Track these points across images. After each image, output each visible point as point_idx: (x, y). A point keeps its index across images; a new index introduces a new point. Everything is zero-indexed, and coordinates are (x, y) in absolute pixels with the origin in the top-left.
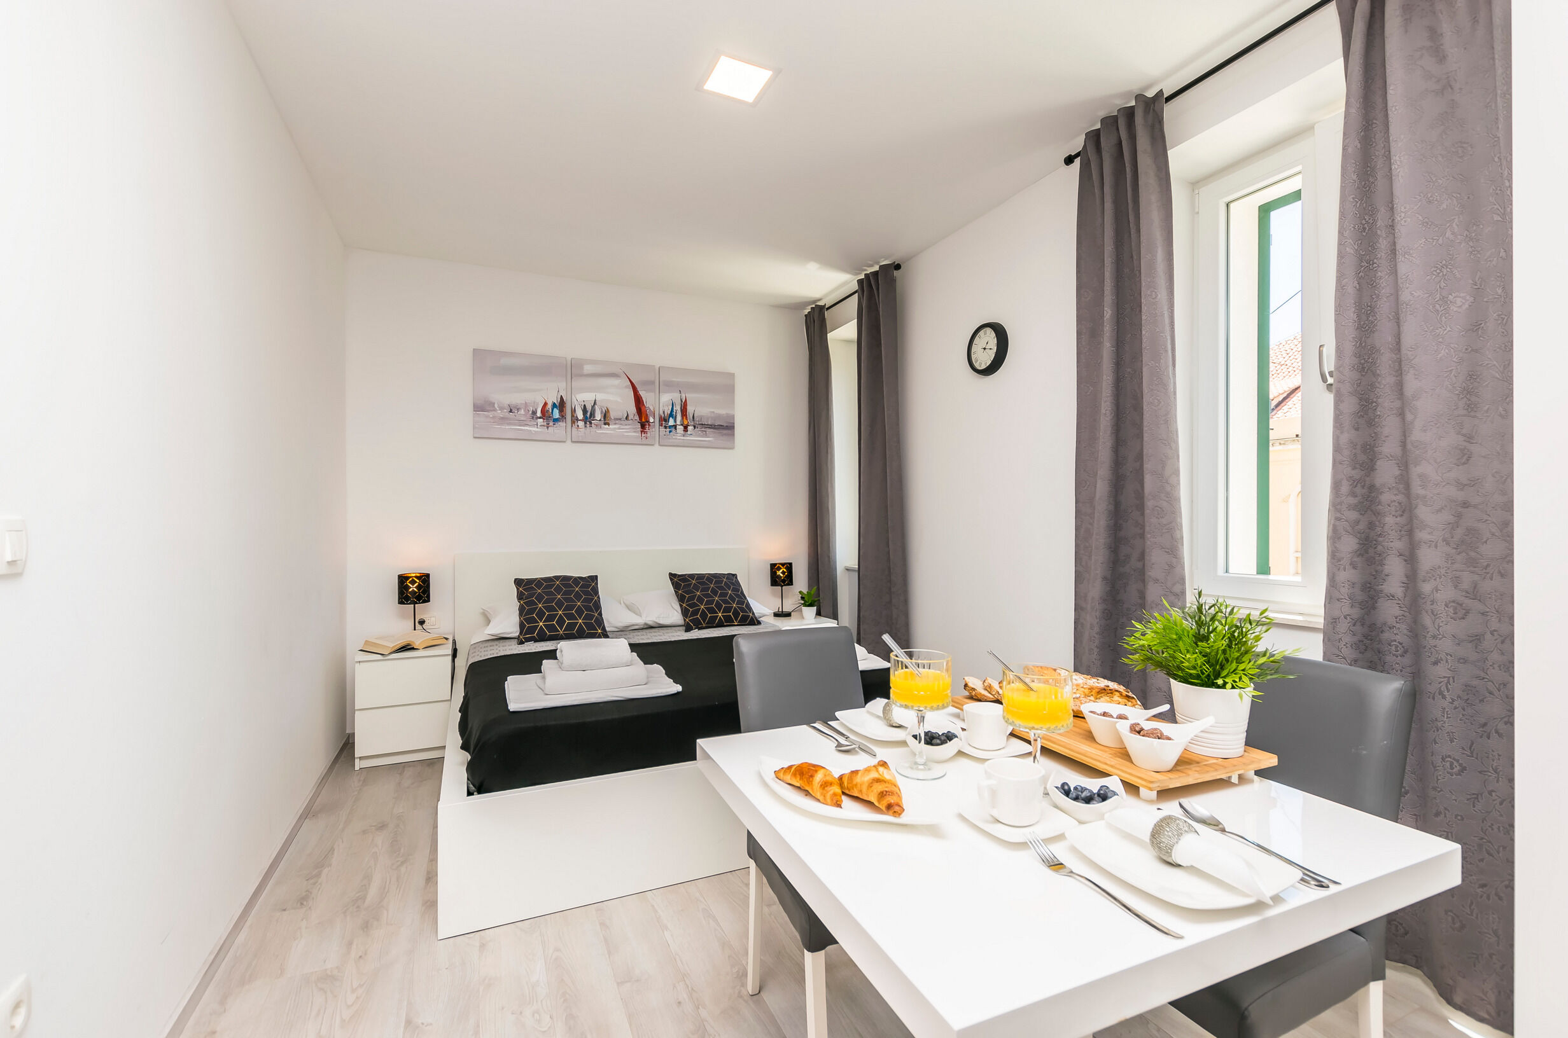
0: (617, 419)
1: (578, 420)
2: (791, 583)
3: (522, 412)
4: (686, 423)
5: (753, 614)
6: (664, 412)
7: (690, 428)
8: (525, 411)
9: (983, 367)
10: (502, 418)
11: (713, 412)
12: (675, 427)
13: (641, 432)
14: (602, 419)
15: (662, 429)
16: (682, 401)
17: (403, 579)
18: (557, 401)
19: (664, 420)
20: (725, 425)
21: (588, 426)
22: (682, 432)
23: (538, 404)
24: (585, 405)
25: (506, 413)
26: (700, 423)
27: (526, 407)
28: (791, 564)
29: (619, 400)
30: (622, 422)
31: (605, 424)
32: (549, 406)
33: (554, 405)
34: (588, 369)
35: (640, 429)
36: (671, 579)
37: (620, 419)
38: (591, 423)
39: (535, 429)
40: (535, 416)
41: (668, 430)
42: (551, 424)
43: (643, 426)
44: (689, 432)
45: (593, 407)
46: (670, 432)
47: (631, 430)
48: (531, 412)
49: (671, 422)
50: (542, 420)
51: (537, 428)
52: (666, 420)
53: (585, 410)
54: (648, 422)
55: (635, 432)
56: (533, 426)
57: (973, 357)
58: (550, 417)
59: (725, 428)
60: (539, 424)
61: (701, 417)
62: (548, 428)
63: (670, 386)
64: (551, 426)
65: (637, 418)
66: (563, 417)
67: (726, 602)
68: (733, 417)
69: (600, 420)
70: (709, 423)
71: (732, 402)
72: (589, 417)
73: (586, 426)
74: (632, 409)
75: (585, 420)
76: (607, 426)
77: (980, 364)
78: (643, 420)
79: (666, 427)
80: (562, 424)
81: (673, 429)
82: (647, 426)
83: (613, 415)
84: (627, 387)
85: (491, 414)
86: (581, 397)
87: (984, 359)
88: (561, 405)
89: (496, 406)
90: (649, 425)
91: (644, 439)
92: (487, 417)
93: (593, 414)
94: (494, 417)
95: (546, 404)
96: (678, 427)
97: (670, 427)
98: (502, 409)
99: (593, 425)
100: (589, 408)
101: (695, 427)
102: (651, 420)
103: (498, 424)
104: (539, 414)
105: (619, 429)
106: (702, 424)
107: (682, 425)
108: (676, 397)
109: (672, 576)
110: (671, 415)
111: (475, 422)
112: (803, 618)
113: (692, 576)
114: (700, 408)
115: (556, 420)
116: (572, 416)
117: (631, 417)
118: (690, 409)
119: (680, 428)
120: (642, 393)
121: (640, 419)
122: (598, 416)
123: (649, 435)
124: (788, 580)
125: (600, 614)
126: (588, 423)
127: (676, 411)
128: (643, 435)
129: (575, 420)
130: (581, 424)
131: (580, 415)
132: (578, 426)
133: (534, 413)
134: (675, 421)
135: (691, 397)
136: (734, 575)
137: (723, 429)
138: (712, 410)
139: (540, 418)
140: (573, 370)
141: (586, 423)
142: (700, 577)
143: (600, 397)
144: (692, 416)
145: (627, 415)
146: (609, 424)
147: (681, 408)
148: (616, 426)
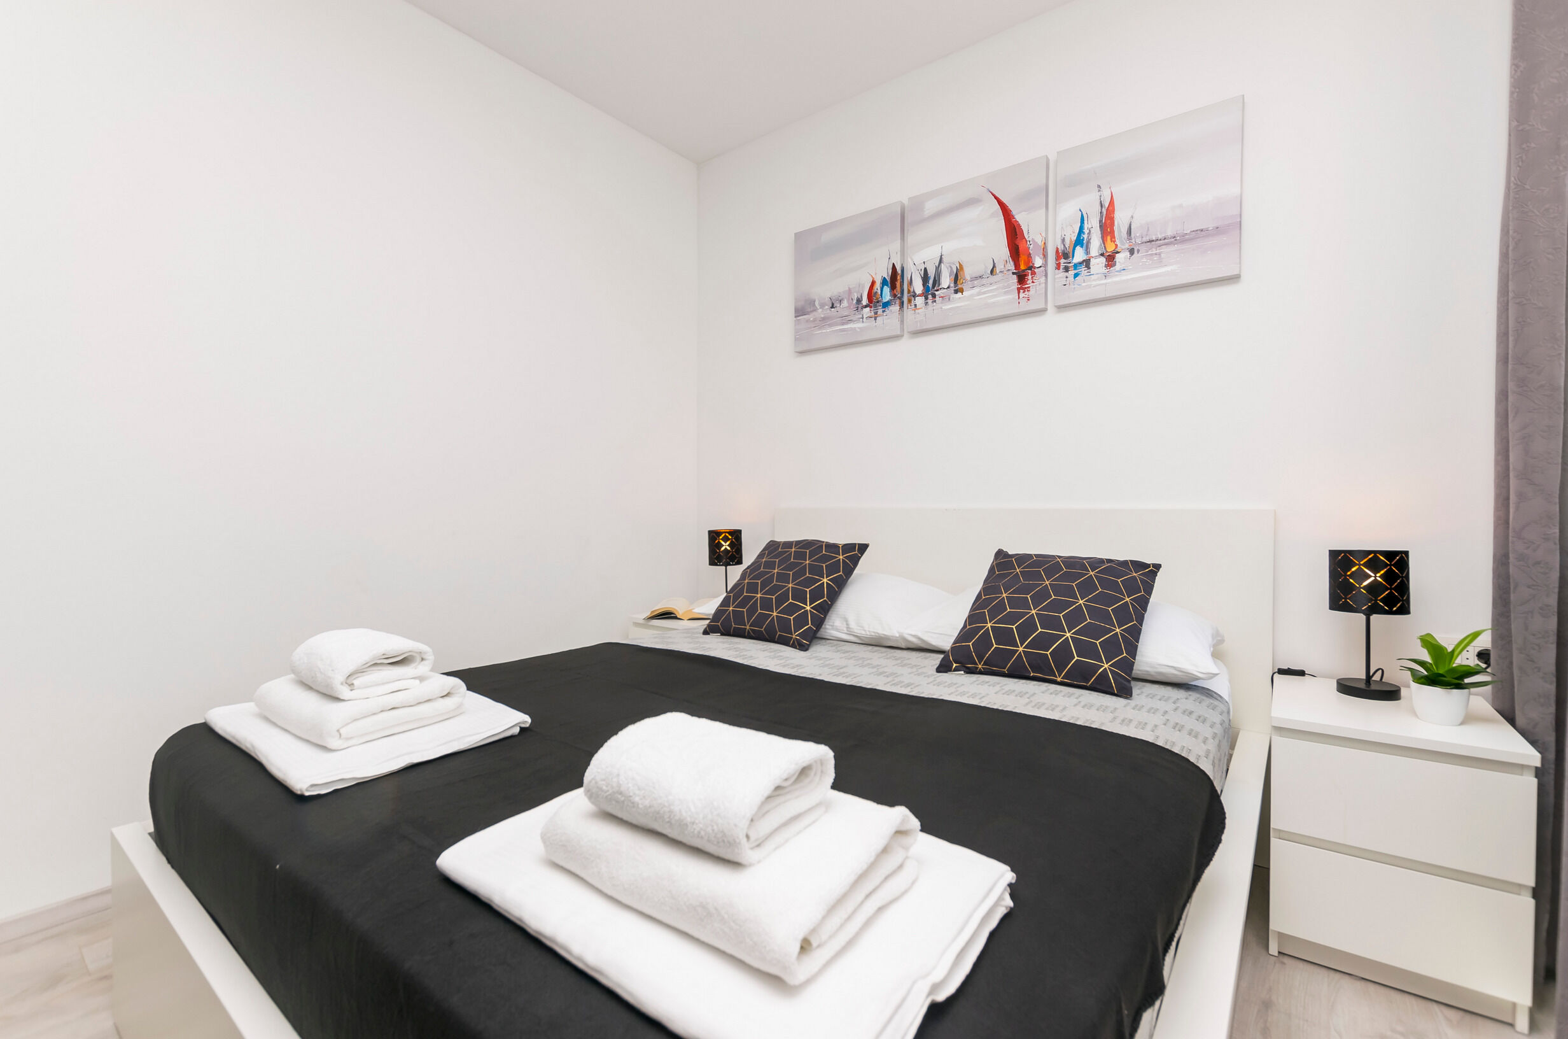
0: (976, 278)
1: (915, 296)
2: (1399, 612)
3: (845, 304)
4: (1110, 248)
6: (1063, 240)
7: (1119, 258)
8: (848, 302)
10: (824, 319)
11: (1182, 206)
12: (1087, 263)
13: (1019, 289)
14: (952, 285)
15: (1061, 274)
16: (1102, 205)
17: (714, 536)
18: (886, 273)
19: (1064, 255)
20: (1217, 225)
21: (930, 301)
22: (1104, 270)
23: (863, 287)
24: (925, 269)
25: (827, 311)
26: (1145, 239)
27: (849, 296)
29: (980, 243)
30: (984, 281)
31: (956, 292)
32: (878, 286)
33: (884, 282)
34: (931, 207)
36: (997, 564)
38: (934, 296)
39: (860, 325)
40: (860, 306)
41: (1072, 273)
42: (880, 311)
43: (1022, 279)
44: (1118, 267)
45: (938, 269)
46: (1076, 275)
48: (855, 301)
49: (1079, 255)
50: (868, 309)
51: (863, 324)
52: (1070, 254)
53: (925, 278)
54: (1031, 268)
55: (1006, 293)
56: (857, 321)
58: (878, 302)
60: (865, 317)
61: (1150, 226)
62: (875, 319)
63: (1073, 183)
64: (880, 315)
65: (1011, 266)
66: (897, 297)
68: (1238, 200)
69: (949, 287)
70: (1170, 233)
71: (1240, 166)
72: (931, 286)
73: (926, 304)
74: (1002, 251)
75: (926, 293)
76: (959, 295)
78: (1022, 267)
79: (1067, 269)
80: (895, 308)
81: (1083, 269)
82: (1030, 277)
83: (968, 273)
84: (994, 217)
85: (811, 317)
86: (920, 256)
88: (895, 279)
89: (817, 304)
90: (1034, 273)
91: (1023, 302)
92: (808, 321)
93: (936, 281)
94: (814, 320)
95: (873, 283)
96: (1093, 261)
97: (1076, 266)
98: (822, 306)
99: (937, 299)
100: (932, 273)
101: (1132, 252)
102: (1038, 262)
103: (820, 329)
104: (865, 301)
105: (979, 294)
107: (1102, 255)
108: (1089, 202)
109: (1005, 558)
110: (1079, 242)
111: (797, 331)
114: (1147, 207)
115: (887, 305)
116: (909, 291)
117: (999, 267)
118: (1121, 219)
119: (1098, 264)
120: (1020, 217)
121: (1017, 266)
122: (946, 280)
124: (1394, 604)
126: (930, 296)
127: (1090, 229)
128: (1022, 295)
129: (912, 296)
130: (920, 301)
131: (918, 287)
132: (916, 305)
133: (859, 301)
134: (1087, 252)
135: (1123, 191)
139: (866, 306)
140: (906, 218)
141: (926, 298)
143: (950, 247)
144: (1124, 231)
145: (994, 266)
146: (962, 291)
147: (1101, 221)
148: (976, 290)
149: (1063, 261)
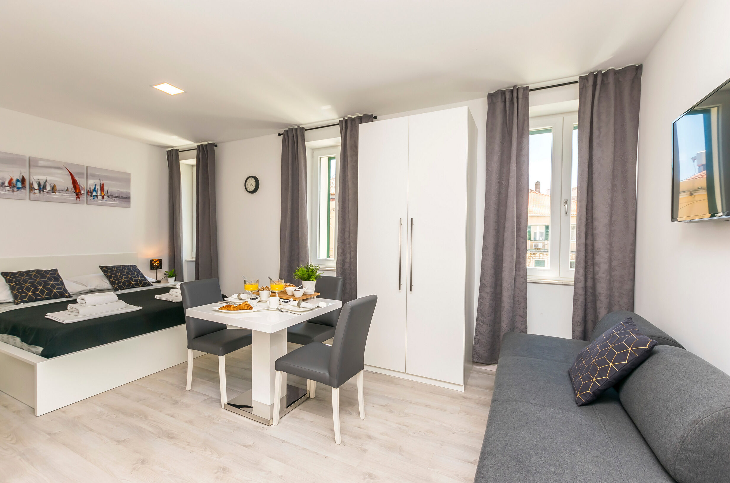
0: (61, 190)
1: (34, 189)
2: (161, 268)
4: (103, 194)
5: (148, 281)
6: (90, 188)
7: (105, 197)
9: (250, 191)
11: (119, 191)
12: (97, 196)
13: (76, 197)
15: (89, 197)
16: (101, 184)
18: (20, 178)
19: (89, 193)
20: (125, 197)
22: (101, 199)
23: (6, 179)
24: (39, 182)
28: (161, 260)
29: (62, 181)
30: (64, 192)
31: (53, 192)
32: (14, 181)
33: (18, 180)
34: (41, 163)
35: (75, 196)
36: (101, 269)
37: (63, 191)
38: (43, 191)
39: (3, 192)
40: (4, 185)
41: (93, 197)
43: (77, 195)
44: (105, 199)
45: (45, 183)
46: (94, 198)
47: (71, 196)
49: (94, 194)
50: (8, 188)
51: (5, 192)
52: (91, 193)
53: (39, 184)
54: (81, 193)
55: (72, 197)
56: (2, 190)
57: (247, 186)
58: (14, 186)
59: (125, 199)
60: (6, 190)
61: (112, 193)
62: (12, 192)
63: (94, 176)
64: (15, 191)
65: (74, 190)
66: (24, 187)
67: (135, 277)
68: (130, 193)
69: (50, 190)
70: (117, 195)
71: (129, 185)
72: (42, 188)
73: (40, 193)
74: (70, 185)
75: (40, 189)
76: (54, 194)
77: (249, 189)
78: (77, 192)
79: (91, 196)
80: (23, 191)
83: (58, 188)
84: (67, 175)
86: (37, 177)
87: (251, 188)
88: (23, 181)
90: (81, 194)
91: (78, 201)
93: (45, 187)
95: (11, 179)
96: (98, 196)
97: (94, 196)
99: (45, 192)
100: (42, 183)
101: (108, 197)
102: (82, 192)
104: (7, 184)
105: (62, 195)
106: (112, 196)
107: (101, 195)
108: (97, 182)
109: (102, 268)
110: (94, 190)
112: (168, 282)
113: (114, 267)
114: (111, 187)
115: (18, 189)
116: (31, 187)
117: (70, 190)
118: (106, 188)
119: (100, 197)
120: (77, 178)
122: (48, 188)
123: (81, 199)
124: (160, 266)
125: (65, 287)
126: (42, 191)
127: (97, 188)
128: (77, 199)
129: (32, 189)
130: (37, 191)
131: (36, 186)
132: (34, 192)
133: (3, 183)
134: (97, 193)
135: (106, 183)
136: (135, 265)
137: (124, 199)
138: (118, 190)
139: (7, 186)
140: (32, 163)
141: (40, 191)
142: (118, 267)
143: (49, 178)
144: (106, 192)
145: (68, 189)
146: (55, 193)
147: (100, 187)
148: (61, 194)
149: (90, 194)
